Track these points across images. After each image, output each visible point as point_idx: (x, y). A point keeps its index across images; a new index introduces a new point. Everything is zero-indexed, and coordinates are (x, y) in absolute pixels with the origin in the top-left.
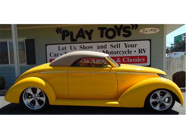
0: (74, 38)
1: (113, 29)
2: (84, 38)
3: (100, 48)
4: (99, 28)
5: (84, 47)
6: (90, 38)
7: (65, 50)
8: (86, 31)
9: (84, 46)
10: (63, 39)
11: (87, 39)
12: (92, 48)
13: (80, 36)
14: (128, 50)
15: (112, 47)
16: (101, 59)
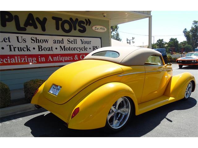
0: (22, 25)
1: (68, 21)
2: (36, 27)
3: (57, 42)
4: (54, 18)
5: (37, 40)
6: (44, 29)
7: (9, 41)
8: (38, 19)
9: (36, 38)
10: (4, 25)
11: (39, 30)
12: (47, 42)
13: (31, 25)
14: (84, 46)
15: (69, 43)
16: (59, 57)
